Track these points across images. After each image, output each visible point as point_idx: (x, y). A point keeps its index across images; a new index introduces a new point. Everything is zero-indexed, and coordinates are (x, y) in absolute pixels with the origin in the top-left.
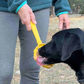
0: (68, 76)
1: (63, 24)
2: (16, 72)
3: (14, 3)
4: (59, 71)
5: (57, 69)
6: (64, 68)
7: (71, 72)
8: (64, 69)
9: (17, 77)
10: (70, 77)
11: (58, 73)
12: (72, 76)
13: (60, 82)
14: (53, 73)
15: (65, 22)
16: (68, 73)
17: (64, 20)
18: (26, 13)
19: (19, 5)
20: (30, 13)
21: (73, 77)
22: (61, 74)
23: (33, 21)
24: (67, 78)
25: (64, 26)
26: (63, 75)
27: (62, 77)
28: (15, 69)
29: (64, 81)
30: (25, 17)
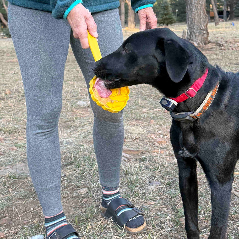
0: (153, 108)
1: (145, 24)
2: (78, 103)
3: (59, 3)
4: (139, 102)
5: (135, 98)
6: (145, 97)
7: (155, 103)
8: (145, 99)
9: (78, 110)
10: (155, 110)
11: (138, 105)
12: (158, 110)
13: (142, 117)
14: (131, 104)
15: (149, 21)
16: (151, 104)
17: (147, 18)
18: (78, 19)
19: (67, 6)
20: (86, 19)
21: (160, 110)
22: (142, 105)
23: (92, 32)
24: (152, 111)
25: (148, 27)
26: (145, 107)
27: (144, 110)
28: (76, 98)
29: (148, 117)
30: (77, 26)
